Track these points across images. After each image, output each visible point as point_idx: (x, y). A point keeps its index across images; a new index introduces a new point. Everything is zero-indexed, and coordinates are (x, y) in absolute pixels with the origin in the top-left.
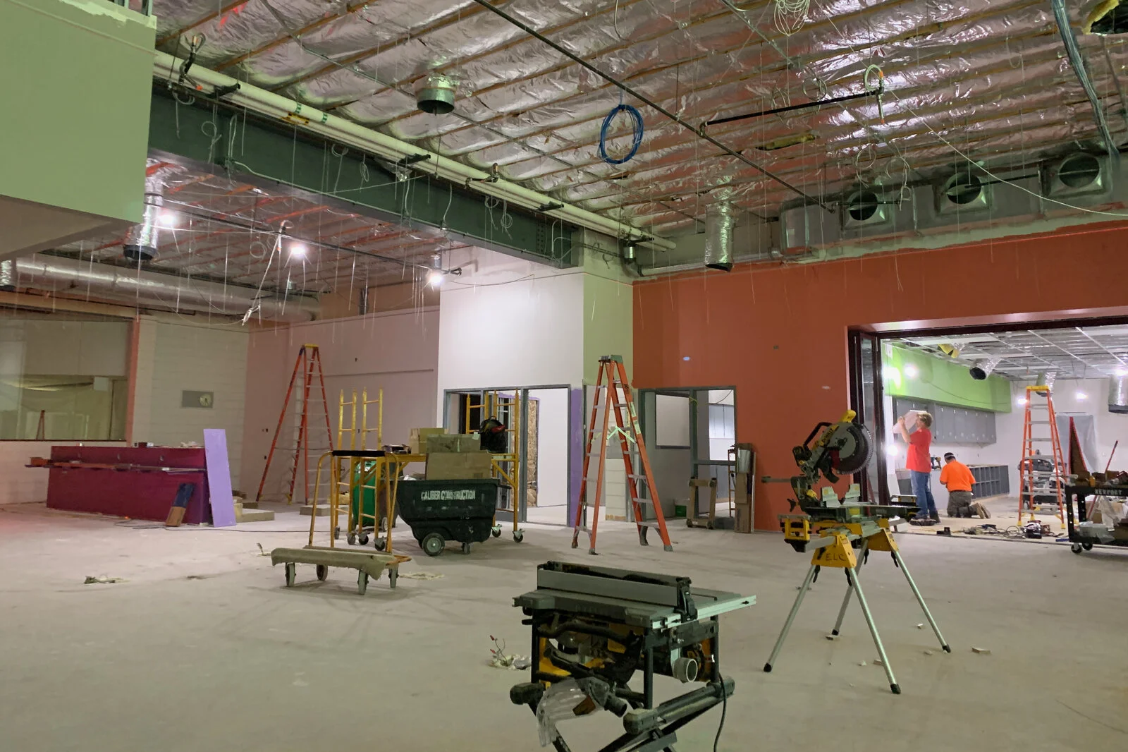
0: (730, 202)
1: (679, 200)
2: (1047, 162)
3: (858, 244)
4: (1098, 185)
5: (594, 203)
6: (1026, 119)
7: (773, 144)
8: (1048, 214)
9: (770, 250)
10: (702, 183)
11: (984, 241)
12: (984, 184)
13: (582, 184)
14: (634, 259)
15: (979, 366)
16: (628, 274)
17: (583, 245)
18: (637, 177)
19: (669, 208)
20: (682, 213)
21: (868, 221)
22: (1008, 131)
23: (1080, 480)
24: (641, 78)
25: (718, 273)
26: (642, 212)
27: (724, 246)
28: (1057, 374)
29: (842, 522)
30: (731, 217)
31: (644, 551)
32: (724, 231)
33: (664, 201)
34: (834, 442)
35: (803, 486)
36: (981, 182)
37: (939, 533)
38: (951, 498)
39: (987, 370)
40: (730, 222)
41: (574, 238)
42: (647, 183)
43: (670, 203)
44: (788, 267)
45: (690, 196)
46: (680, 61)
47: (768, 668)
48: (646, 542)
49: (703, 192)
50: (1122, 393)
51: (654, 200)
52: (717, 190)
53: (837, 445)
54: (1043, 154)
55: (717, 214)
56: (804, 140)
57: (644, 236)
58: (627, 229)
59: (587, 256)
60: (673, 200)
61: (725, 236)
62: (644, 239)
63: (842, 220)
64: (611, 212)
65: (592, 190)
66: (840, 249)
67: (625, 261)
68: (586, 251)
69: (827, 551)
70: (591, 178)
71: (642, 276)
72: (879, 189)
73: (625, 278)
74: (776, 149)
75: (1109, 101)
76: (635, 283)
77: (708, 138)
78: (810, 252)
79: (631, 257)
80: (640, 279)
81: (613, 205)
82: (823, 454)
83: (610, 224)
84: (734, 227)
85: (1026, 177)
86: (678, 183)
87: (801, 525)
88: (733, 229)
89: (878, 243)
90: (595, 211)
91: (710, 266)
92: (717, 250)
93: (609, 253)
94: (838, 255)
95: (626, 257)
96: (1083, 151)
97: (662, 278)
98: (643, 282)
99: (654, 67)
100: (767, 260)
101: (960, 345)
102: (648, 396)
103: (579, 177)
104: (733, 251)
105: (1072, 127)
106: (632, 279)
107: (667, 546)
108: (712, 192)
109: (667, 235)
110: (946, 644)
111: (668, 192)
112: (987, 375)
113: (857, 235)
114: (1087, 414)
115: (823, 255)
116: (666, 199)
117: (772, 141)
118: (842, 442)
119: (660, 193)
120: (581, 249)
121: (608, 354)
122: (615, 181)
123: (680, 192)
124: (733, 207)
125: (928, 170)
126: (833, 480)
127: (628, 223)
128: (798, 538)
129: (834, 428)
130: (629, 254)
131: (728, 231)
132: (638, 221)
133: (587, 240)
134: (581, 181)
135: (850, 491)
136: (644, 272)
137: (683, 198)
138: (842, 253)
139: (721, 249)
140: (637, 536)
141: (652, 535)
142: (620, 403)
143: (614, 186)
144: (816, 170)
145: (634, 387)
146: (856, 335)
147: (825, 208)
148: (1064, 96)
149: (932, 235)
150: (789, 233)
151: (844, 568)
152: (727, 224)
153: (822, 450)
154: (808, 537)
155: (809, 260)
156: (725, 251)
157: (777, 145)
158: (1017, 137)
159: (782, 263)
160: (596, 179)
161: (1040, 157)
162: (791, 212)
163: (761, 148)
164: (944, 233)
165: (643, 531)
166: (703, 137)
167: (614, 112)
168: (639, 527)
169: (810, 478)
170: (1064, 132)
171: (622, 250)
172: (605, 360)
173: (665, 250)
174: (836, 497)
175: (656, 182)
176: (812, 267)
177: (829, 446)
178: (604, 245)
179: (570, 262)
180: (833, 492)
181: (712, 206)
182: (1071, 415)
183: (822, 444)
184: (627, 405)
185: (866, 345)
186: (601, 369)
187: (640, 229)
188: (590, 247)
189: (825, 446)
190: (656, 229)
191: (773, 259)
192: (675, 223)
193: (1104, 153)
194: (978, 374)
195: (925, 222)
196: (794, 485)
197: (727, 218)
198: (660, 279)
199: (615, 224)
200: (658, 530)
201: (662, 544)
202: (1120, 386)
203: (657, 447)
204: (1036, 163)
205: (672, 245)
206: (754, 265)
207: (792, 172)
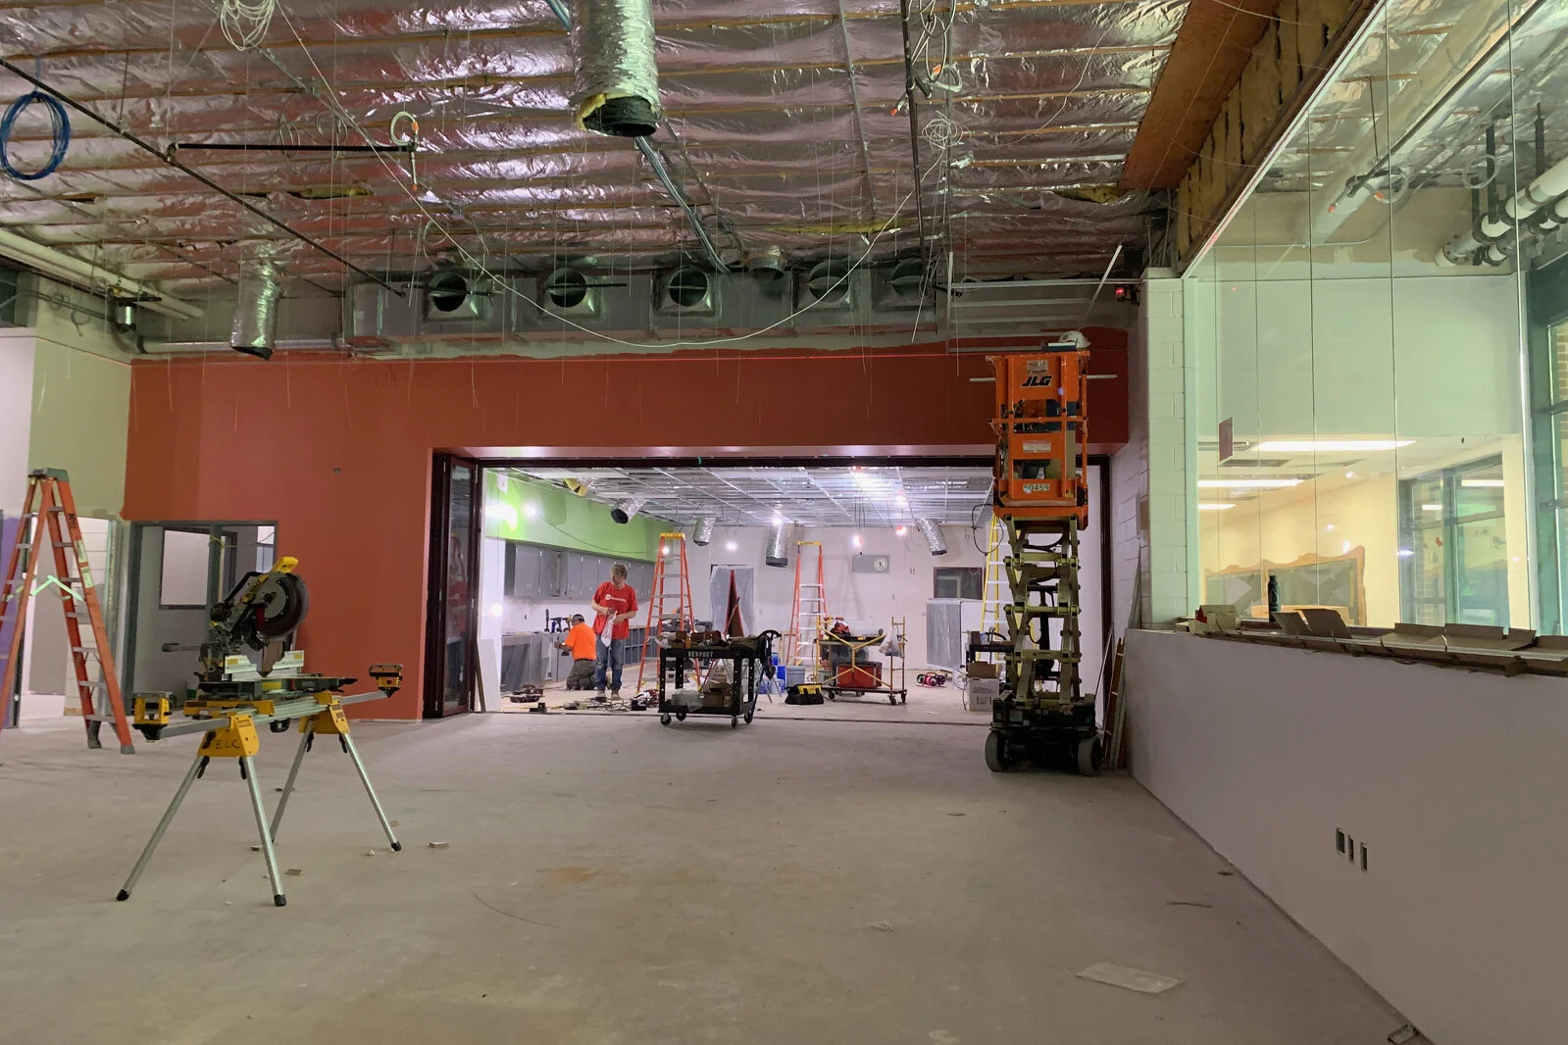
0: (272, 263)
1: (190, 248)
2: (661, 270)
3: (451, 342)
4: (706, 305)
5: (49, 232)
6: (620, 216)
7: (310, 191)
8: (659, 332)
9: (334, 336)
10: (222, 229)
11: (598, 356)
12: (591, 286)
13: (16, 199)
14: (133, 326)
15: (622, 507)
16: (124, 348)
17: (38, 295)
18: (111, 203)
19: (179, 257)
20: (204, 267)
21: (454, 313)
22: (607, 227)
23: (677, 641)
24: (74, 59)
25: (248, 359)
26: (139, 258)
27: (261, 324)
28: (718, 520)
29: (248, 699)
30: (277, 284)
31: (95, 758)
32: (263, 302)
33: (167, 245)
34: (260, 599)
35: (215, 655)
36: (587, 283)
37: (532, 710)
38: (575, 667)
39: (630, 512)
40: (274, 290)
41: (21, 281)
42: (131, 216)
43: (177, 250)
44: (356, 362)
45: (207, 245)
46: (133, 47)
47: (123, 896)
48: (99, 743)
49: (229, 243)
50: (780, 543)
51: (152, 242)
52: (247, 242)
53: (263, 601)
54: (656, 261)
55: (255, 277)
56: (352, 192)
57: (145, 293)
58: (113, 279)
59: (44, 313)
60: (181, 246)
61: (264, 309)
62: (145, 297)
63: (425, 309)
64: (84, 251)
65: (38, 213)
66: (429, 345)
67: (118, 328)
68: (42, 304)
69: (218, 737)
70: (30, 194)
71: (147, 353)
72: (466, 273)
73: (119, 353)
74: (315, 198)
75: (704, 210)
76: (134, 362)
77: (181, 167)
78: (386, 346)
79: (128, 321)
80: (145, 357)
81: (79, 239)
82: (246, 612)
83: (77, 268)
84: (278, 300)
85: (613, 285)
86: (183, 224)
87: (153, 706)
88: (277, 301)
89: (473, 343)
90: (53, 245)
91: (239, 349)
92: (250, 329)
93: (87, 311)
94: (425, 352)
95: (120, 322)
96: (693, 264)
97: (178, 359)
98: (150, 361)
99: (91, 47)
100: (330, 349)
101: (589, 481)
102: (148, 534)
103: (8, 189)
104: (273, 333)
105: (675, 233)
106: (132, 357)
107: (127, 747)
108: (241, 244)
109: (189, 296)
110: (395, 841)
111: (173, 234)
112: (630, 518)
113: (441, 330)
114: (749, 567)
115: (407, 352)
116: (172, 244)
117: (309, 187)
118: (269, 598)
119: (157, 233)
120: (32, 301)
121: (43, 466)
122: (74, 203)
123: (190, 236)
124: (276, 268)
125: (532, 259)
126: (257, 645)
127: (117, 270)
128: (151, 722)
129: (262, 579)
130: (124, 318)
131: (268, 302)
132: (134, 269)
133: (45, 287)
134: (13, 195)
135: (284, 660)
136: (148, 346)
137: (198, 246)
138: (432, 352)
139: (255, 328)
140: (84, 737)
141: (106, 733)
142: (64, 541)
143: (73, 209)
144: (382, 236)
145: (125, 518)
146: (444, 461)
147: (389, 288)
148: (655, 195)
149: (541, 341)
150: (358, 315)
151: (238, 758)
152: (268, 293)
153: (245, 607)
154: (165, 720)
155: (390, 357)
156: (262, 331)
157: (319, 193)
158: (619, 234)
159: (350, 356)
160: (39, 196)
161: (653, 264)
162: (361, 288)
163: (297, 195)
164: (552, 340)
165: (93, 728)
166: (172, 164)
167: (26, 100)
168: (88, 722)
169: (224, 645)
170: (668, 237)
171: (112, 311)
172: (38, 476)
173: (185, 317)
174: (254, 668)
175: (146, 216)
176: (389, 365)
177: (254, 602)
178: (73, 296)
179: (12, 321)
180: (248, 662)
181: (246, 264)
182: (732, 568)
183: (246, 600)
184: (73, 543)
185: (460, 474)
186: (33, 488)
187: (138, 281)
188: (48, 299)
189: (249, 603)
190: (168, 285)
191: (338, 349)
192: (195, 281)
193: (712, 269)
194: (620, 517)
195: (527, 324)
196: (204, 654)
197: (269, 283)
198: (174, 360)
199: (87, 268)
200: (114, 725)
201: (118, 744)
202: (778, 536)
203: (162, 607)
204: (650, 270)
205: (197, 312)
206: (312, 354)
207: (355, 234)
